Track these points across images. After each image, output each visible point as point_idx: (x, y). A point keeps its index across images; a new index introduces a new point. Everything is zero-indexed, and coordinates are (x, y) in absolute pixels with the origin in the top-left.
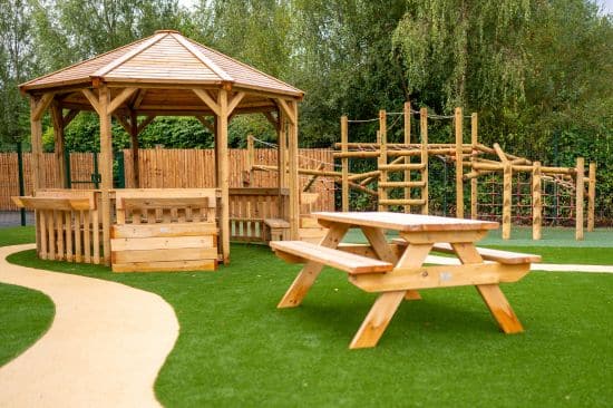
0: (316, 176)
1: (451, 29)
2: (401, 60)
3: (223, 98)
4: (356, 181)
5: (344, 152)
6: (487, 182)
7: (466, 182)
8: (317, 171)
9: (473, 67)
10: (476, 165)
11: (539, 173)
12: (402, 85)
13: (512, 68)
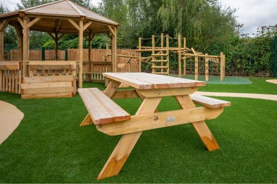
0: (131, 58)
1: (177, 11)
2: (161, 20)
3: (81, 23)
4: (145, 60)
5: (140, 50)
6: (189, 61)
7: (182, 61)
8: (131, 56)
9: (184, 24)
10: (186, 55)
11: (207, 58)
12: (161, 29)
13: (197, 24)
